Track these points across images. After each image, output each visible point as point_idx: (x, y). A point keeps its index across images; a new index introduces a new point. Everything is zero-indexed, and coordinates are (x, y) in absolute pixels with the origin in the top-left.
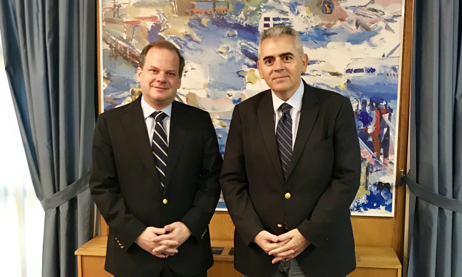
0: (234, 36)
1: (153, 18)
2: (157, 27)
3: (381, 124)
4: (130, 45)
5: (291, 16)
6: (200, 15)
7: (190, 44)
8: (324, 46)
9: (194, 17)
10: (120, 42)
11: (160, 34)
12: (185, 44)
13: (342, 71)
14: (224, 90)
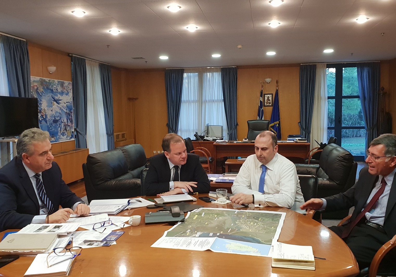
0: (50, 92)
1: (36, 86)
2: (37, 88)
3: (72, 116)
4: (33, 93)
5: (58, 87)
6: (44, 86)
7: (43, 94)
8: (63, 96)
11: (38, 91)
13: (66, 103)
14: (49, 108)
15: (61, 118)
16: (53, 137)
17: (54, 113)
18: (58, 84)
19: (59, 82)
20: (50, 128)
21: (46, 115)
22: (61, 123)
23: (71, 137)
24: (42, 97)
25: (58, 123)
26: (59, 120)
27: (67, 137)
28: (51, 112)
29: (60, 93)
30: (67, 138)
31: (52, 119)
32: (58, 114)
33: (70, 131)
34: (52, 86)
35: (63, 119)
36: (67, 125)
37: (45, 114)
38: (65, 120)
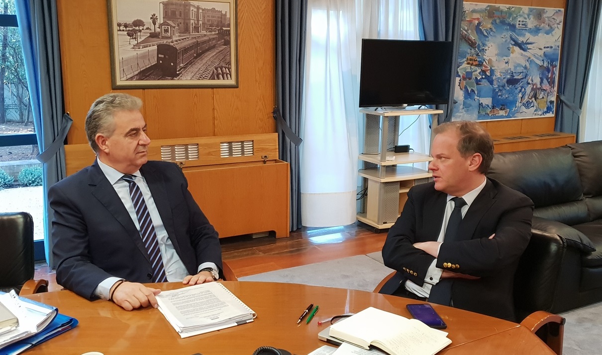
0: (507, 29)
1: (478, 19)
2: (479, 24)
3: (553, 73)
4: (468, 33)
5: (528, 20)
6: (496, 18)
7: (491, 33)
8: (538, 35)
9: (494, 19)
10: (464, 31)
11: (480, 27)
12: (489, 33)
13: (543, 48)
14: (502, 57)
15: (526, 76)
16: (504, 109)
17: (511, 66)
18: (528, 15)
19: (531, 10)
20: (499, 94)
21: (492, 71)
22: (526, 85)
23: (545, 110)
24: (487, 39)
25: (519, 86)
26: (523, 78)
27: (536, 111)
28: (504, 66)
29: (530, 31)
30: (535, 113)
31: (504, 78)
32: (520, 69)
33: (545, 99)
34: (514, 19)
35: (530, 78)
36: (540, 88)
37: (491, 68)
38: (537, 80)
